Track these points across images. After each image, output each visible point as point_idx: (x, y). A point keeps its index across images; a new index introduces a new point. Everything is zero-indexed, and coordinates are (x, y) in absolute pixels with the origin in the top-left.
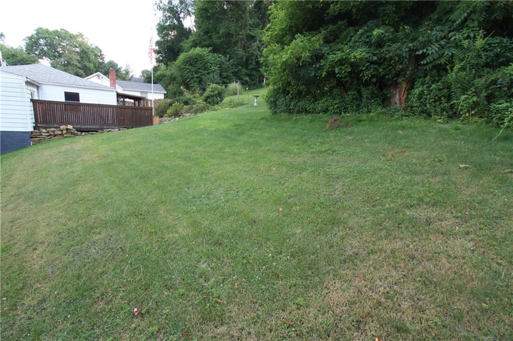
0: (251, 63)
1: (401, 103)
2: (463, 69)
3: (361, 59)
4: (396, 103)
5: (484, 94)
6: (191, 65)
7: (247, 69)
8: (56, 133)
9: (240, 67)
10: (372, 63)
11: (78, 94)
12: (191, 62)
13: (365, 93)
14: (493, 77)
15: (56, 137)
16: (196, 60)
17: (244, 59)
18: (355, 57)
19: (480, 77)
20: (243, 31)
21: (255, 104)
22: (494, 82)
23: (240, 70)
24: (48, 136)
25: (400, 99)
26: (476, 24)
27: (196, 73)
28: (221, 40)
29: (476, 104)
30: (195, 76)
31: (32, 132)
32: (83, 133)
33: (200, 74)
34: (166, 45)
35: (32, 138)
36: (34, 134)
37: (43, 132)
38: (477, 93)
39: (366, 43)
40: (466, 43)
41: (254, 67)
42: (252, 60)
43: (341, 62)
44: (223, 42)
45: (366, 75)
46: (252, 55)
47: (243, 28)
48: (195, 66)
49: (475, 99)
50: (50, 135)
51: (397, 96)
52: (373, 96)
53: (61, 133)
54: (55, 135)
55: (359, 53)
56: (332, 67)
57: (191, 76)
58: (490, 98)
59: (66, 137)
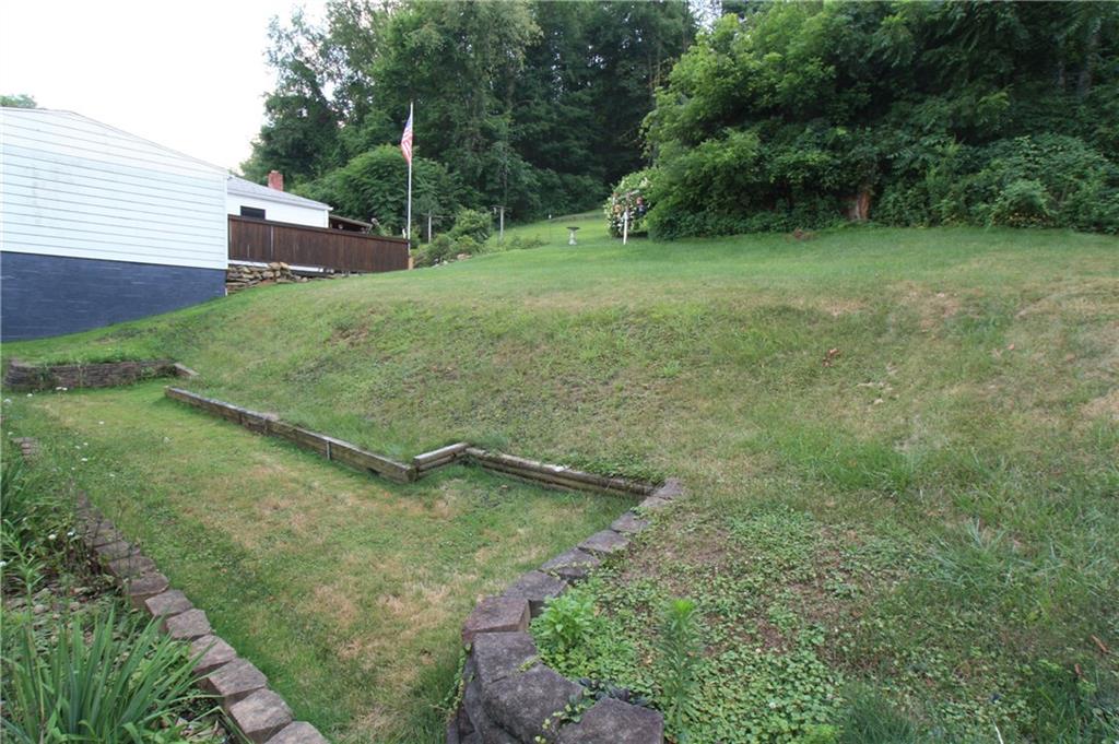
0: (492, 180)
1: (861, 217)
2: (938, 174)
3: (821, 162)
4: (856, 217)
5: (962, 198)
6: (380, 178)
7: (482, 190)
8: (266, 274)
9: (470, 187)
10: (836, 167)
11: (263, 211)
12: (381, 171)
13: (822, 204)
14: (968, 182)
15: (265, 282)
16: (390, 169)
17: (480, 171)
18: (813, 160)
19: (955, 182)
20: (475, 118)
21: (572, 242)
22: (970, 187)
23: (469, 193)
24: (251, 280)
25: (860, 213)
26: (944, 130)
27: (391, 194)
28: (430, 134)
29: (956, 209)
30: (391, 199)
31: (227, 272)
32: (305, 279)
33: (399, 196)
34: (291, 137)
35: (227, 281)
36: (231, 274)
37: (245, 273)
38: (955, 198)
39: (818, 145)
40: (939, 148)
41: (497, 187)
42: (493, 174)
43: (796, 166)
44: (433, 136)
45: (828, 181)
46: (495, 164)
47: (474, 114)
48: (388, 181)
49: (954, 203)
50: (256, 278)
51: (857, 209)
52: (832, 207)
53: (272, 275)
54: (264, 279)
55: (814, 156)
56: (783, 171)
57: (382, 199)
58: (968, 202)
59: (280, 283)
